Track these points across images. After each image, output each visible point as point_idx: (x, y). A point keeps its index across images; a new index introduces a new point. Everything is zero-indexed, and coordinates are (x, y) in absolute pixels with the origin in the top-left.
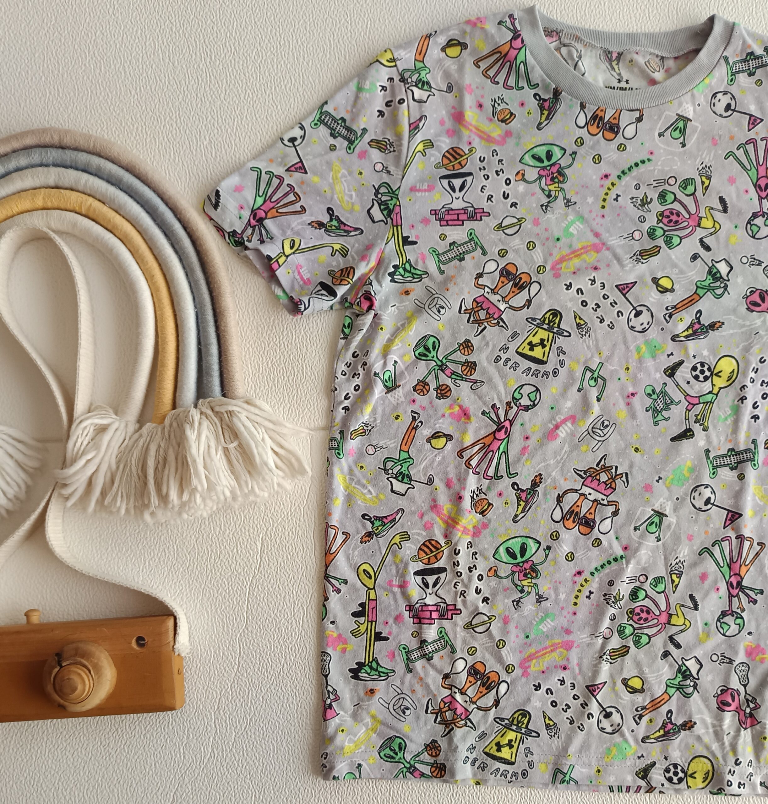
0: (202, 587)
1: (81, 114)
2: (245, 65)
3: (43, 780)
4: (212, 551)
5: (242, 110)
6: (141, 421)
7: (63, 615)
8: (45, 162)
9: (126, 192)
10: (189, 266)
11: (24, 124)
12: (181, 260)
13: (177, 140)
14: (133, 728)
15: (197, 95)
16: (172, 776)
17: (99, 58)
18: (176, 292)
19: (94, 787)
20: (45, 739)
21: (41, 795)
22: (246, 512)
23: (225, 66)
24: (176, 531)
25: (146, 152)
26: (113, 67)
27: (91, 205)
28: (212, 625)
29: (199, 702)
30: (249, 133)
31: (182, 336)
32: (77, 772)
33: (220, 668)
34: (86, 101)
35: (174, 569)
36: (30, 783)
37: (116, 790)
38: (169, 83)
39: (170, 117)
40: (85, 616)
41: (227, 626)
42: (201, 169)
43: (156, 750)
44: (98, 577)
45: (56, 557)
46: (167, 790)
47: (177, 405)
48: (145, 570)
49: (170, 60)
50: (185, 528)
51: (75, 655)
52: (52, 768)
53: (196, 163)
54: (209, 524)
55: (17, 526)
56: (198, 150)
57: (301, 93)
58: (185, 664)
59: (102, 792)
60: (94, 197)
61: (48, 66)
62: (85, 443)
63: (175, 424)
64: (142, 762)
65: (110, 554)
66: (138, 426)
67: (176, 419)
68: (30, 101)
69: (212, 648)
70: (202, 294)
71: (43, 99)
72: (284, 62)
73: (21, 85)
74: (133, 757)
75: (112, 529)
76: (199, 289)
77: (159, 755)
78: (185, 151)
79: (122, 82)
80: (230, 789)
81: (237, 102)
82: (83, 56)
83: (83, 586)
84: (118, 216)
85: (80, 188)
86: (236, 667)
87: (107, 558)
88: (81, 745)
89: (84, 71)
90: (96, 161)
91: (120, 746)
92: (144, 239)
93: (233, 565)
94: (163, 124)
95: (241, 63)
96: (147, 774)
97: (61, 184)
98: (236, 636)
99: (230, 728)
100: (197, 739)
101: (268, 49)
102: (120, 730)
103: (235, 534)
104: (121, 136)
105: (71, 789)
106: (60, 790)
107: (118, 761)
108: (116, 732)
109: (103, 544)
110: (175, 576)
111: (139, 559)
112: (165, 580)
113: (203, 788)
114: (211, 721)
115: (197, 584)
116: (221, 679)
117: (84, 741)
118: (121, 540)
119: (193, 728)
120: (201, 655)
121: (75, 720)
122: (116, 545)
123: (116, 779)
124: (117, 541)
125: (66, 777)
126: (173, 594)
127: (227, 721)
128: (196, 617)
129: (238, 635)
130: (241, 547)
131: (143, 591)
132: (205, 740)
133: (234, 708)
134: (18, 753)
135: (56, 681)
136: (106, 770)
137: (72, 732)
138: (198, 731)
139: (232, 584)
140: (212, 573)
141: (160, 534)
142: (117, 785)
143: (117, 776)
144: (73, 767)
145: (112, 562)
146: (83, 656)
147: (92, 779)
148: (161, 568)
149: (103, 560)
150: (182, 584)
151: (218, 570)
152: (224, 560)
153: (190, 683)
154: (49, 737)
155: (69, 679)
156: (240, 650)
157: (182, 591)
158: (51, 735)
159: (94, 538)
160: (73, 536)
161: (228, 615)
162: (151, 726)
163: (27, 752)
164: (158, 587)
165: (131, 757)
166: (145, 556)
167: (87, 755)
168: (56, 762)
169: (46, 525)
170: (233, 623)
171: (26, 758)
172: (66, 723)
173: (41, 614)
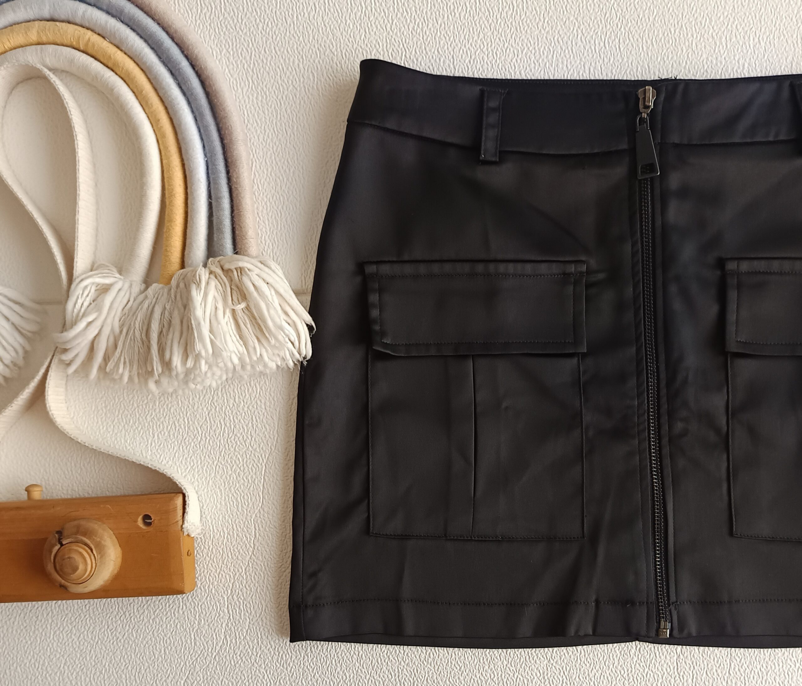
0: (215, 463)
3: (48, 663)
4: (225, 425)
6: (147, 281)
7: (67, 490)
10: (197, 110)
12: (189, 103)
14: (142, 611)
16: (182, 663)
18: (184, 139)
19: (101, 672)
20: (50, 621)
21: (46, 678)
22: (262, 383)
24: (186, 403)
27: (89, 39)
28: (226, 504)
29: (211, 586)
31: (191, 188)
32: (84, 656)
33: (234, 550)
35: (185, 443)
36: (35, 666)
37: (124, 676)
40: (90, 493)
41: (242, 506)
43: (165, 635)
45: (57, 427)
46: (177, 677)
47: (186, 264)
48: (153, 444)
50: (196, 400)
51: (77, 533)
52: (57, 651)
54: (222, 396)
55: (15, 395)
58: (196, 546)
59: (109, 678)
60: (92, 31)
62: (86, 304)
63: (182, 285)
64: (151, 647)
65: (116, 427)
66: (143, 286)
67: (183, 279)
69: (225, 529)
70: (212, 142)
74: (142, 642)
75: (119, 399)
76: (209, 135)
77: (168, 641)
80: (243, 678)
83: (88, 460)
84: (119, 52)
85: (78, 21)
86: (251, 549)
87: (113, 431)
88: (87, 628)
91: (128, 630)
92: (149, 79)
93: (248, 441)
96: (156, 660)
97: (56, 16)
98: (251, 517)
99: (245, 614)
100: (209, 625)
102: (127, 614)
103: (251, 407)
105: (77, 673)
106: (66, 674)
107: (126, 646)
108: (123, 616)
109: (109, 415)
110: (185, 451)
111: (147, 432)
112: (175, 455)
113: (215, 676)
114: (224, 607)
115: (209, 461)
116: (235, 562)
117: (91, 625)
118: (128, 411)
119: (204, 613)
120: (214, 536)
121: (81, 602)
122: (123, 417)
123: (124, 665)
124: (123, 412)
125: (72, 661)
126: (183, 470)
127: (241, 607)
128: (208, 496)
129: (254, 516)
130: (256, 421)
131: (150, 466)
132: (217, 626)
133: (248, 593)
134: (22, 634)
135: (56, 560)
136: (113, 654)
137: (77, 615)
138: (210, 617)
139: (247, 461)
140: (226, 449)
141: (170, 406)
142: (125, 670)
143: (125, 661)
144: (79, 651)
145: (119, 434)
146: (85, 534)
147: (99, 664)
148: (170, 442)
149: (109, 432)
150: (193, 460)
151: (232, 446)
152: (239, 435)
153: (201, 565)
154: (54, 619)
155: (69, 558)
156: (255, 532)
157: (194, 468)
158: (56, 616)
159: (99, 408)
160: (77, 406)
161: (243, 495)
162: (160, 610)
163: (31, 634)
164: (168, 462)
165: (139, 642)
166: (153, 429)
167: (93, 638)
168: (61, 646)
169: (46, 394)
170: (248, 502)
171: (30, 640)
172: (71, 604)
173: (44, 489)
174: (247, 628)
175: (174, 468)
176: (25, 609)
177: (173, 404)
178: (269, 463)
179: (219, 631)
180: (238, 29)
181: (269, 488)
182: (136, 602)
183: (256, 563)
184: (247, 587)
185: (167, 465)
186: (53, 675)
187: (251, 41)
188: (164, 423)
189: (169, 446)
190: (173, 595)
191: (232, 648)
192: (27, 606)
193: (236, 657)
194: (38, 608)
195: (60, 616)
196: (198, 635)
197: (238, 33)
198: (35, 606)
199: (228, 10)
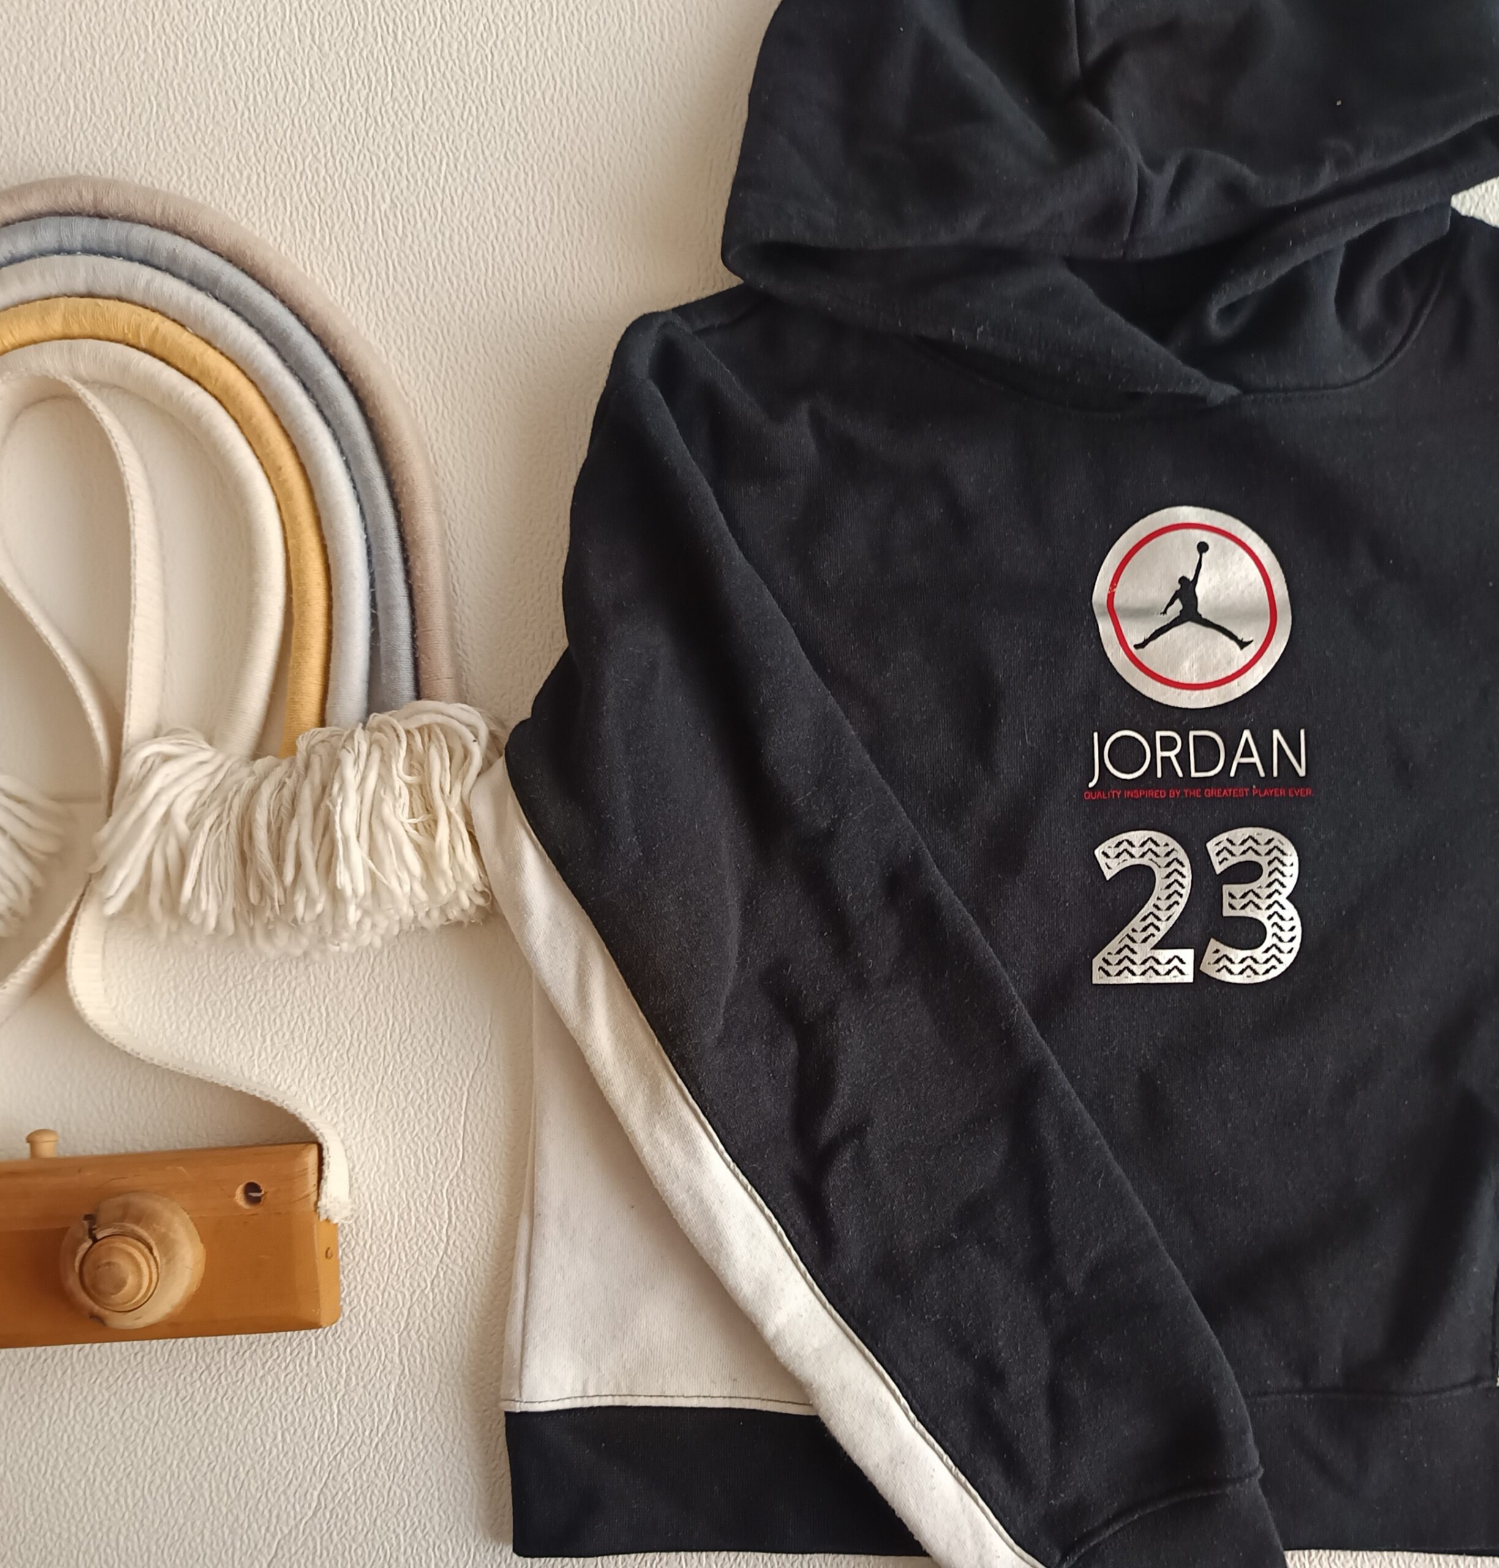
0: (377, 1087)
1: (138, 149)
2: (463, 50)
3: (65, 1464)
5: (457, 140)
7: (103, 1141)
8: (66, 245)
9: (227, 304)
10: (351, 449)
11: (26, 169)
12: (336, 439)
13: (328, 202)
14: (242, 1363)
15: (367, 111)
16: (316, 1459)
17: (173, 38)
18: (325, 501)
19: (163, 1478)
20: (69, 1384)
21: (61, 1493)
23: (424, 52)
24: (324, 978)
25: (265, 226)
26: (200, 54)
27: (157, 329)
28: (396, 1163)
29: (369, 1315)
30: (470, 188)
31: (339, 589)
32: (131, 1448)
33: (411, 1248)
34: (148, 123)
35: (321, 1052)
36: (39, 1470)
37: (206, 1485)
38: (312, 86)
39: (315, 156)
40: (146, 1145)
41: (425, 1166)
42: (376, 259)
43: (284, 1407)
44: (170, 1066)
45: (89, 1027)
46: (306, 1485)
47: (328, 718)
48: (263, 1056)
49: (314, 41)
50: (342, 972)
51: (123, 1218)
52: (81, 1439)
53: (365, 248)
54: (390, 964)
55: (12, 967)
56: (370, 220)
57: (574, 109)
58: (341, 1239)
59: (178, 1488)
60: (163, 314)
61: (72, 54)
64: (257, 1429)
65: (195, 1023)
68: (37, 124)
69: (394, 1209)
70: (377, 507)
71: (62, 119)
72: (542, 44)
73: (20, 93)
74: (240, 1421)
75: (201, 974)
76: (371, 496)
77: (290, 1418)
78: (343, 224)
79: (219, 84)
80: (429, 1484)
81: (447, 125)
82: (142, 33)
83: (143, 1085)
84: (210, 350)
85: (137, 296)
86: (443, 1246)
87: (189, 1031)
88: (138, 1396)
89: (144, 62)
90: (167, 242)
91: (215, 1399)
92: (264, 398)
93: (437, 1047)
94: (300, 168)
95: (455, 46)
96: (266, 1454)
97: (97, 289)
98: (442, 1184)
99: (431, 1365)
100: (365, 1387)
101: (510, 17)
102: (214, 1369)
104: (216, 192)
105: (119, 1482)
106: (97, 1484)
107: (211, 1429)
108: (206, 1373)
109: (181, 1003)
110: (322, 1067)
111: (252, 1033)
112: (303, 1075)
113: (377, 1481)
114: (393, 1352)
115: (365, 1083)
116: (413, 1269)
117: (145, 1390)
118: (217, 995)
119: (357, 1364)
120: (374, 1222)
121: (127, 1349)
122: (208, 1005)
123: (206, 1464)
124: (209, 996)
125: (109, 1459)
126: (318, 1102)
127: (425, 1352)
128: (363, 1148)
129: (447, 1184)
130: (452, 1010)
131: (258, 1095)
132: (381, 1388)
133: (438, 1325)
134: (15, 1410)
135: (85, 1269)
136: (187, 1445)
137: (120, 1372)
138: (367, 1371)
139: (434, 1084)
140: (396, 1062)
141: (293, 984)
142: (208, 1474)
143: (208, 1457)
144: (123, 1440)
145: (199, 1038)
146: (138, 1221)
147: (159, 1464)
148: (295, 1051)
149: (182, 1034)
150: (335, 1083)
151: (407, 1056)
152: (420, 1037)
153: (351, 1276)
154: (76, 1380)
155: (109, 1264)
156: (449, 1213)
157: (337, 1096)
158: (80, 1376)
159: (164, 990)
160: (123, 987)
161: (426, 1145)
162: (275, 1360)
163: (33, 1410)
164: (289, 1087)
165: (236, 1421)
166: (263, 1027)
167: (150, 1416)
168: (88, 1430)
169: (68, 964)
170: (436, 1157)
171: (31, 1419)
172: (109, 1353)
173: (61, 1141)
174: (436, 1391)
175: (300, 1097)
176: (22, 1364)
177: (299, 980)
178: (474, 1086)
179: (383, 1397)
180: (418, 312)
181: (474, 1130)
182: (230, 1347)
183: (452, 1270)
184: (435, 1314)
185: (288, 1093)
186: (73, 1485)
187: (442, 332)
188: (283, 1015)
189: (293, 1058)
190: (300, 1329)
191: (409, 1428)
192: (25, 1357)
193: (416, 1446)
194: (45, 1360)
195: (87, 1374)
196: (344, 1406)
197: (418, 319)
198: (40, 1357)
199: (400, 279)
